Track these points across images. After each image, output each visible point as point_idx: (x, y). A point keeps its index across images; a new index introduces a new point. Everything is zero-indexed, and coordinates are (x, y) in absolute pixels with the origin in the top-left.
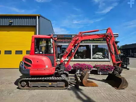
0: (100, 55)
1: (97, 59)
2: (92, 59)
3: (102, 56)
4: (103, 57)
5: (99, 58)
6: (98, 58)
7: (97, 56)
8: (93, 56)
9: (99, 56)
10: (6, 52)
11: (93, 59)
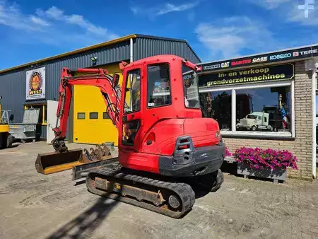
0: (260, 118)
1: (251, 130)
2: (234, 132)
3: (267, 124)
4: (270, 127)
5: (257, 130)
6: (254, 129)
7: (251, 122)
8: (237, 122)
9: (259, 122)
10: (93, 115)
11: (237, 130)
